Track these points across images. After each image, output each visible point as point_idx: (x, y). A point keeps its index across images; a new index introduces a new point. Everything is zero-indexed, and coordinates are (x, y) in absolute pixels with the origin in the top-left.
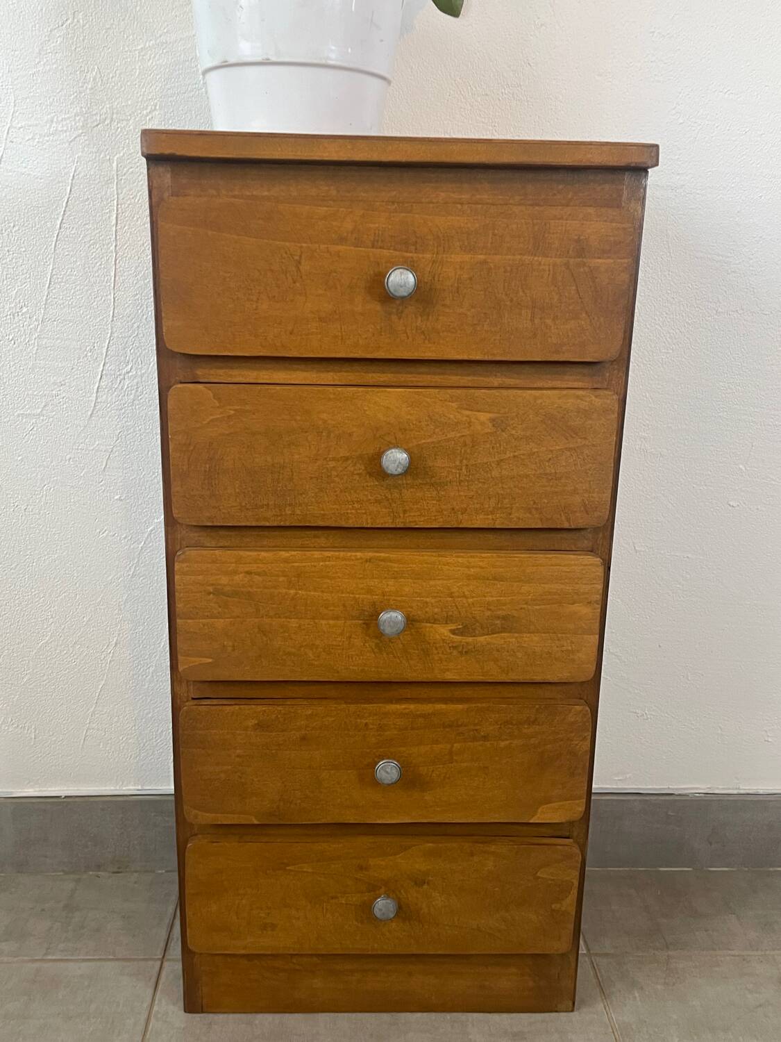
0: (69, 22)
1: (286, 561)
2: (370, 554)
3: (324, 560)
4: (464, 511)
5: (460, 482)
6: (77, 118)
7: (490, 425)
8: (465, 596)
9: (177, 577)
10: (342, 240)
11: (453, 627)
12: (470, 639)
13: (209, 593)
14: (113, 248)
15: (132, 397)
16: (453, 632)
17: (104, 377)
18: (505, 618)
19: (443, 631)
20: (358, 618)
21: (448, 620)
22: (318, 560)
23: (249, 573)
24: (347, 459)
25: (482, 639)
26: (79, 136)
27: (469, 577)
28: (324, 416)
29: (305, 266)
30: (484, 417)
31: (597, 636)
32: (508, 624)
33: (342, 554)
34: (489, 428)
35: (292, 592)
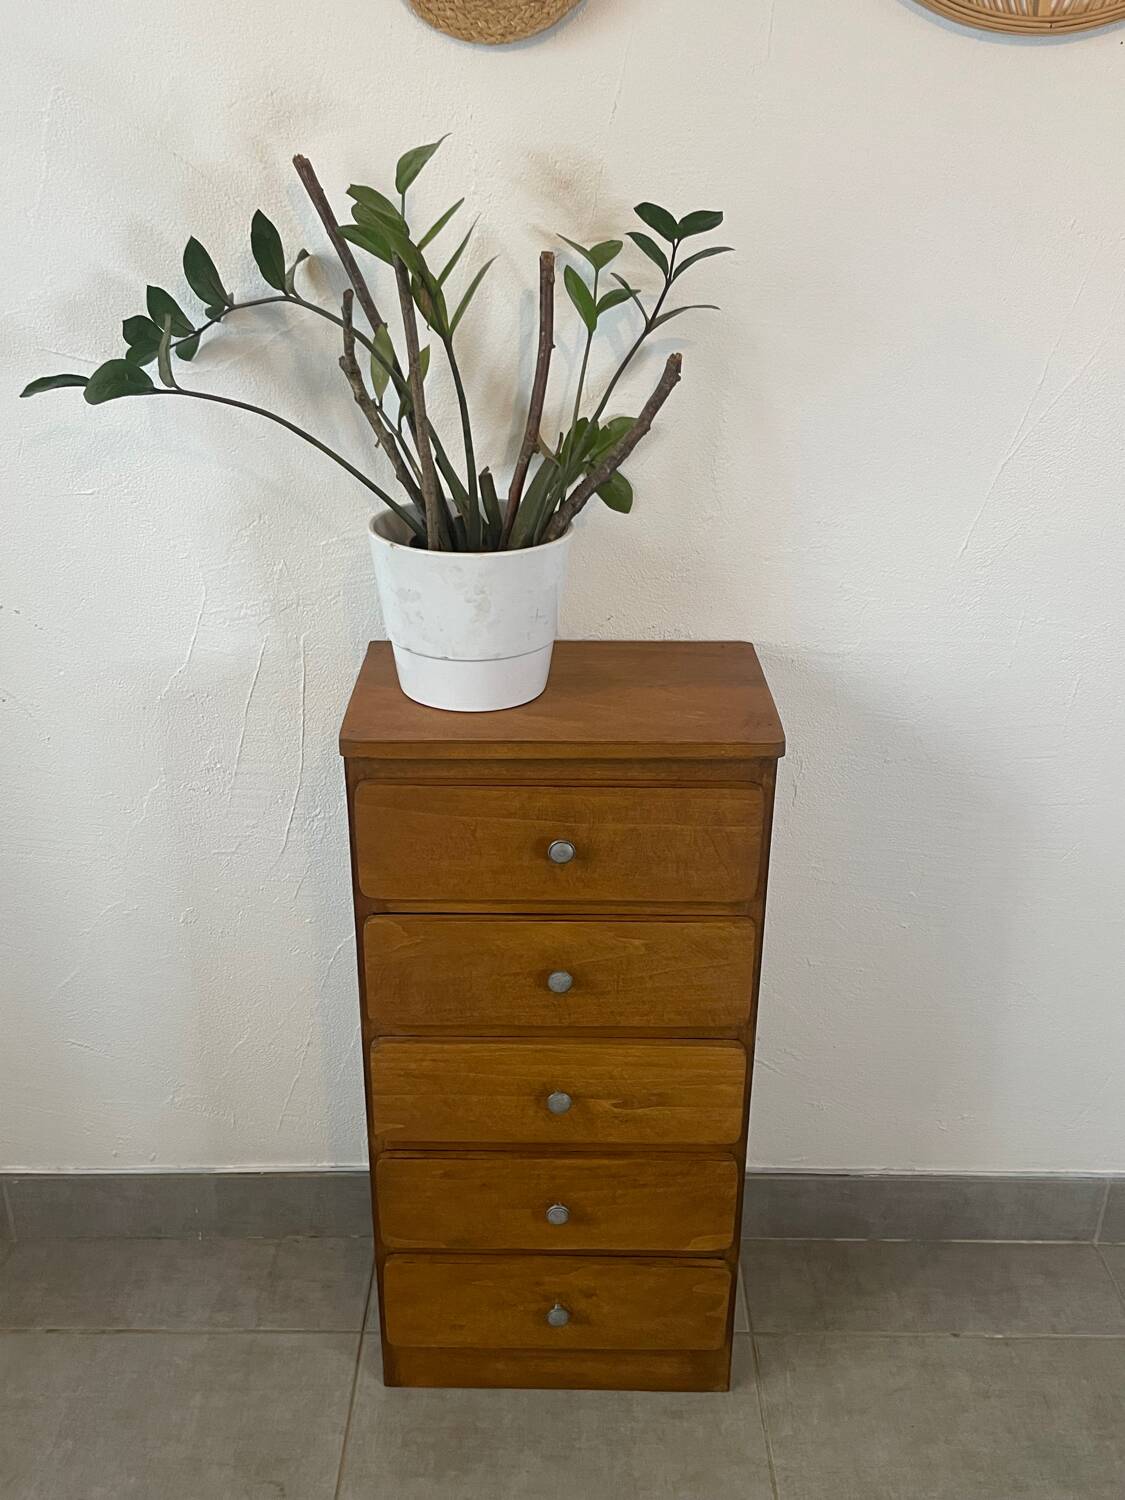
0: (255, 523)
1: (465, 1051)
2: (540, 1047)
3: (500, 1050)
4: (621, 1014)
5: (618, 992)
6: (266, 604)
7: (643, 949)
8: (624, 1079)
9: (372, 1064)
10: (510, 815)
11: (614, 1102)
12: (629, 1111)
13: (400, 1076)
14: (301, 712)
15: (321, 836)
16: (615, 1106)
17: (294, 820)
18: (659, 1095)
19: (606, 1104)
20: (530, 1095)
21: (609, 1096)
22: (495, 1051)
23: (434, 1060)
24: (518, 974)
25: (640, 1111)
26: (267, 619)
27: (626, 1064)
28: (499, 942)
29: (479, 834)
30: (637, 942)
31: (741, 1110)
32: (662, 1100)
33: (515, 1046)
34: (643, 951)
35: (472, 1075)
